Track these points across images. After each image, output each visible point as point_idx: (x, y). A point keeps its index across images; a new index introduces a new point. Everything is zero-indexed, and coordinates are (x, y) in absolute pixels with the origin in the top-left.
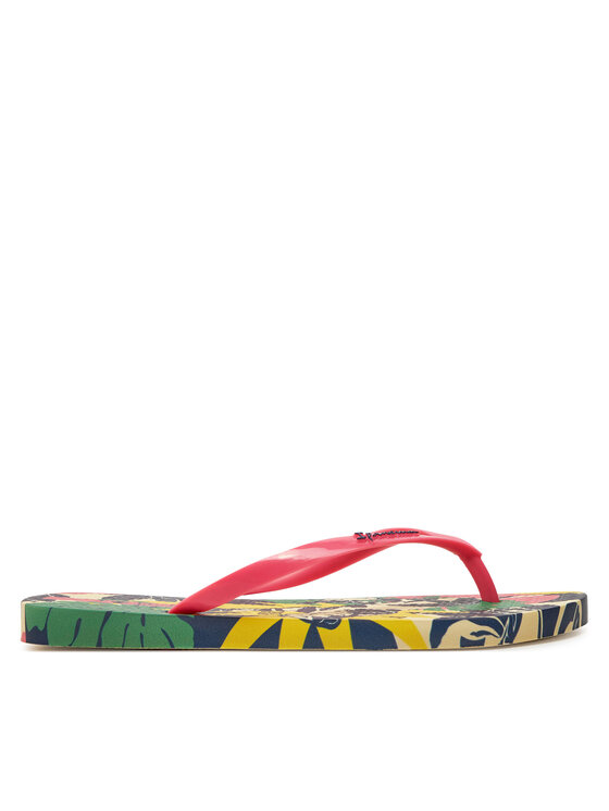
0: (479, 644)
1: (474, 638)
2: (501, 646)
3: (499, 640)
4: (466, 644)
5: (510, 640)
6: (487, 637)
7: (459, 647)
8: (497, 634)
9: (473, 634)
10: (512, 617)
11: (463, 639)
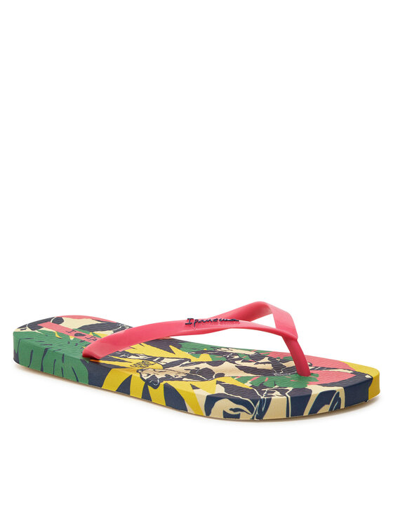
0: (237, 417)
1: (232, 413)
2: (252, 420)
3: (251, 416)
4: (227, 416)
5: (260, 417)
6: (241, 413)
7: (222, 417)
8: (249, 412)
9: (231, 409)
10: (262, 401)
11: (224, 412)
